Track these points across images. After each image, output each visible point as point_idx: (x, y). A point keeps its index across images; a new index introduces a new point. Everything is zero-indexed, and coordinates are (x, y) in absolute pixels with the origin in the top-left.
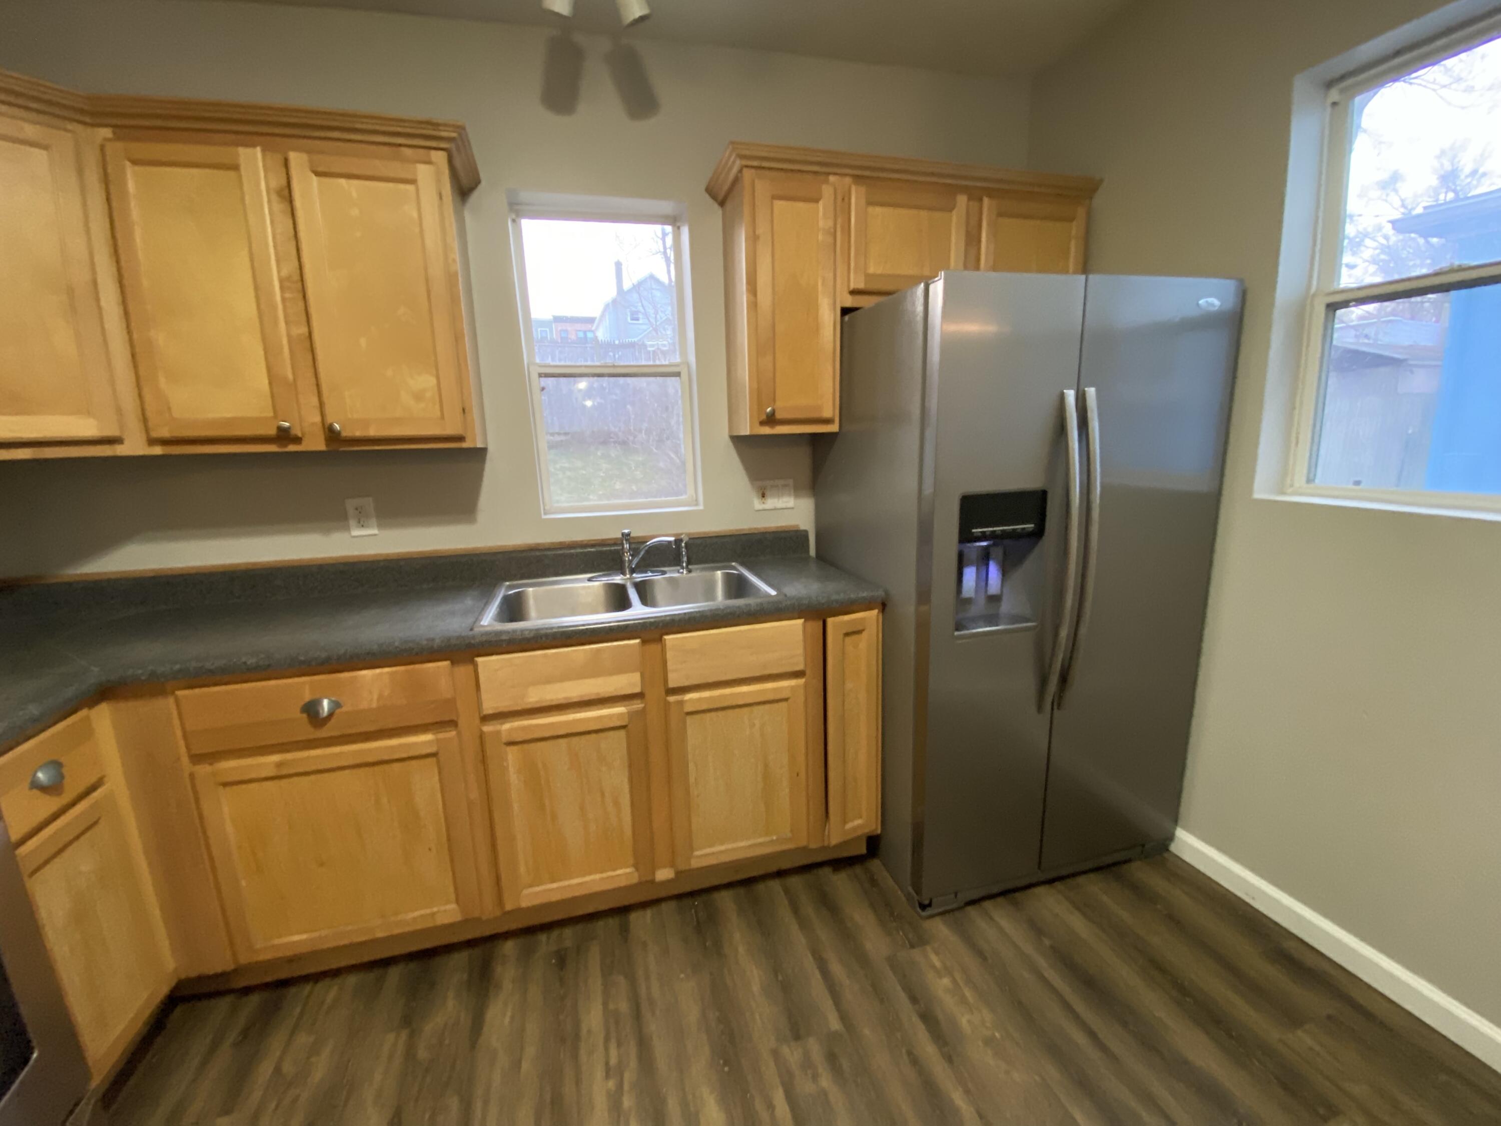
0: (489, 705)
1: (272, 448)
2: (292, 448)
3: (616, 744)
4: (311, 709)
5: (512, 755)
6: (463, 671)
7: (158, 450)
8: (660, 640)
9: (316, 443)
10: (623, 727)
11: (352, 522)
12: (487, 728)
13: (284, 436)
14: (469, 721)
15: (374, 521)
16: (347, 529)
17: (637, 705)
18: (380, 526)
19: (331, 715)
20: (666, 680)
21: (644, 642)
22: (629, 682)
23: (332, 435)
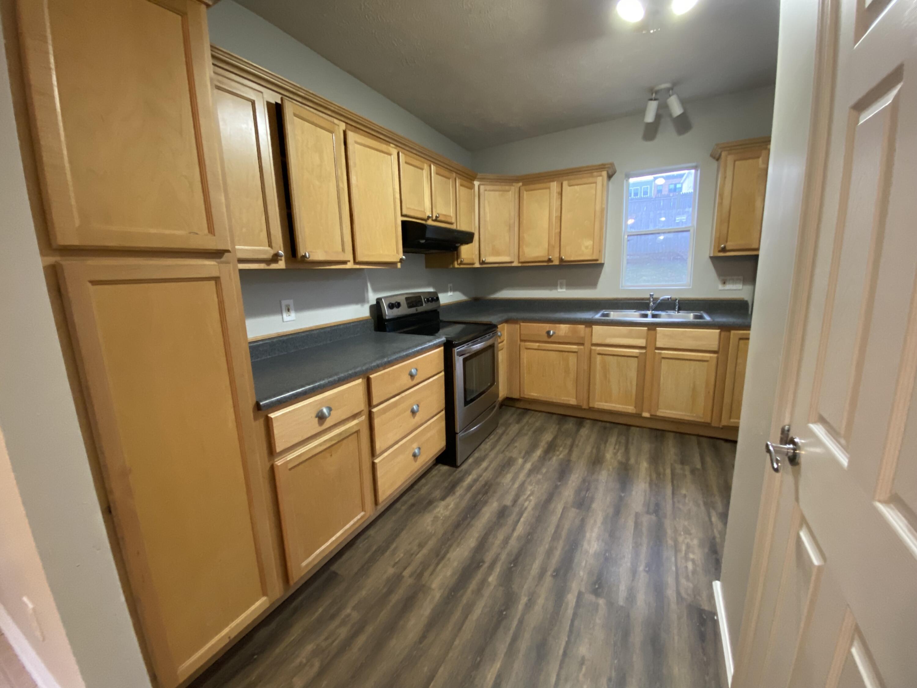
0: (595, 341)
1: (545, 264)
2: (550, 264)
3: (634, 363)
4: (548, 333)
5: (599, 358)
6: (588, 330)
7: (520, 265)
8: (655, 330)
9: (556, 262)
10: (637, 357)
11: (559, 287)
12: (593, 348)
13: (550, 260)
14: (588, 344)
15: (565, 287)
16: (557, 289)
17: (644, 351)
18: (566, 289)
19: (552, 335)
20: (655, 344)
21: (649, 330)
22: (642, 342)
23: (561, 260)
